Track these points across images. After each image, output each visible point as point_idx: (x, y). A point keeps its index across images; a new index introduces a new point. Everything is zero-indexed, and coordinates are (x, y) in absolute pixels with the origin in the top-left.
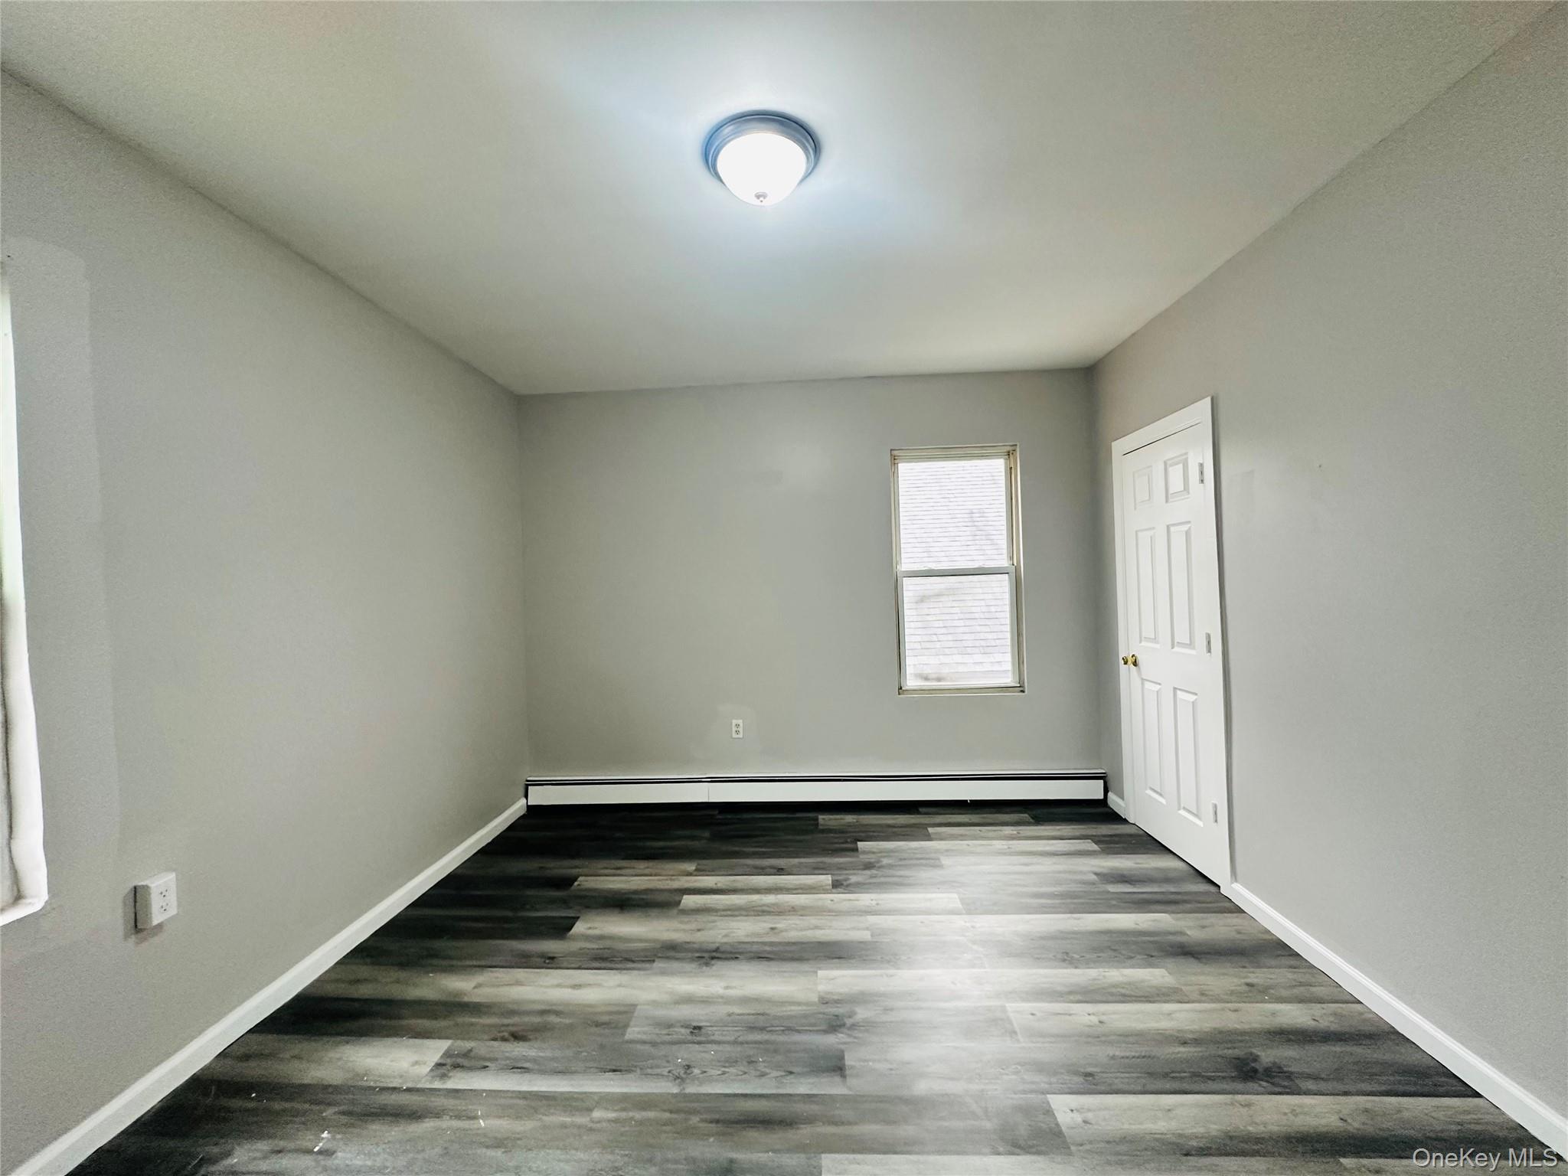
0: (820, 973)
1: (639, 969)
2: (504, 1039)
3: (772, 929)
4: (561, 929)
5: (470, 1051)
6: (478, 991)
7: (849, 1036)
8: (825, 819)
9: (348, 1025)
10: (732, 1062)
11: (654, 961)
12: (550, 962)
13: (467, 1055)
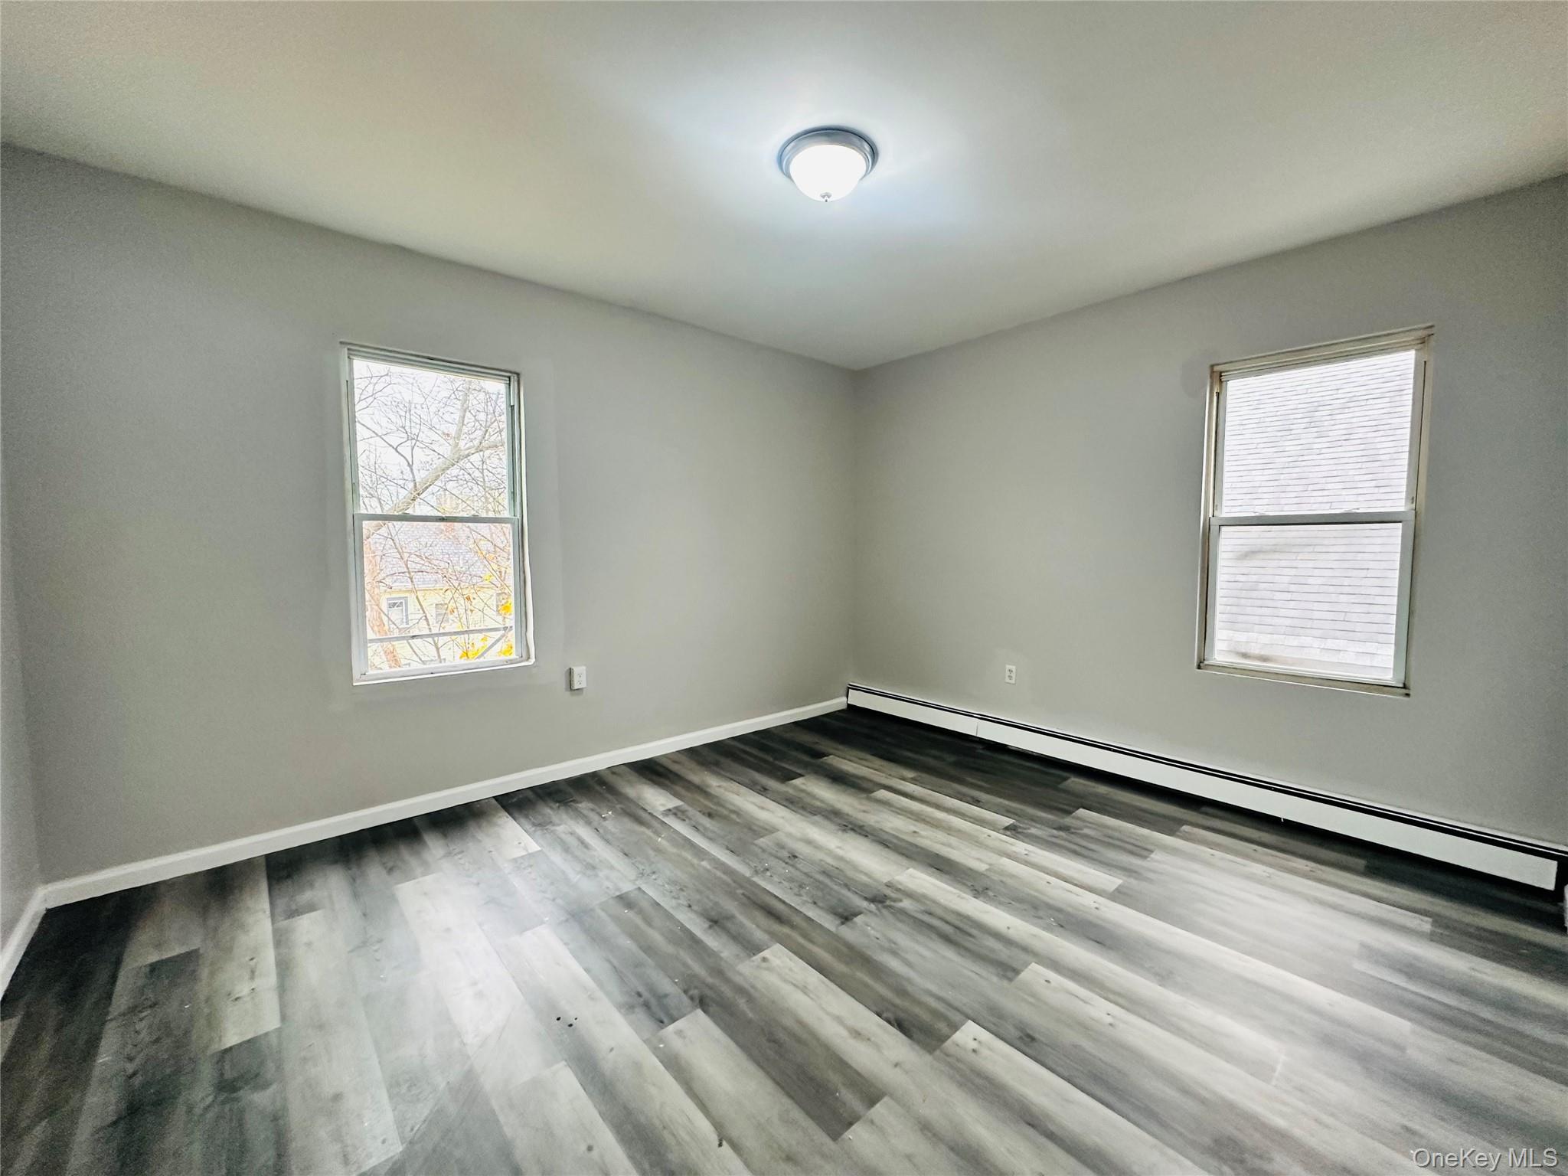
0: (911, 870)
1: (802, 815)
2: (704, 814)
3: (915, 832)
4: (787, 777)
5: (686, 811)
6: (718, 789)
7: (878, 909)
8: (1075, 782)
9: (654, 778)
10: (791, 880)
11: (815, 815)
12: (763, 791)
13: (683, 812)
